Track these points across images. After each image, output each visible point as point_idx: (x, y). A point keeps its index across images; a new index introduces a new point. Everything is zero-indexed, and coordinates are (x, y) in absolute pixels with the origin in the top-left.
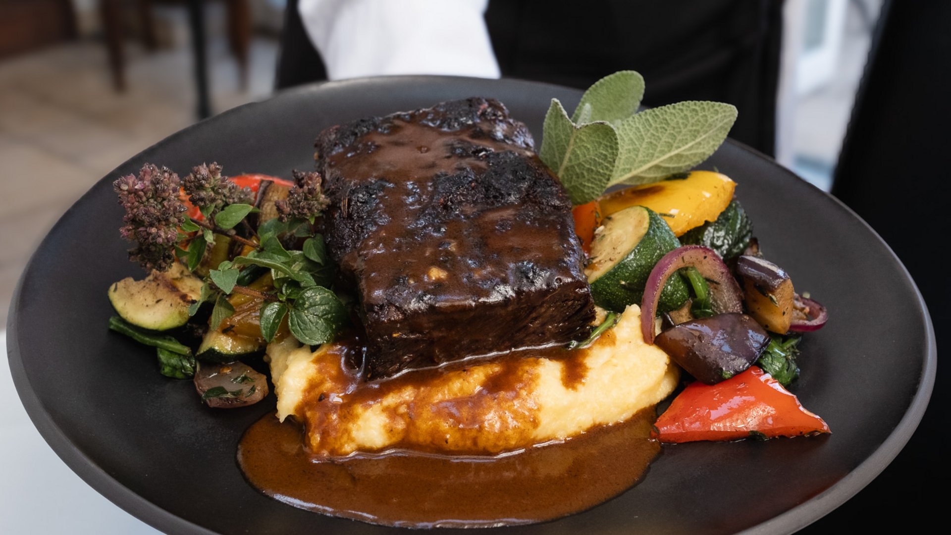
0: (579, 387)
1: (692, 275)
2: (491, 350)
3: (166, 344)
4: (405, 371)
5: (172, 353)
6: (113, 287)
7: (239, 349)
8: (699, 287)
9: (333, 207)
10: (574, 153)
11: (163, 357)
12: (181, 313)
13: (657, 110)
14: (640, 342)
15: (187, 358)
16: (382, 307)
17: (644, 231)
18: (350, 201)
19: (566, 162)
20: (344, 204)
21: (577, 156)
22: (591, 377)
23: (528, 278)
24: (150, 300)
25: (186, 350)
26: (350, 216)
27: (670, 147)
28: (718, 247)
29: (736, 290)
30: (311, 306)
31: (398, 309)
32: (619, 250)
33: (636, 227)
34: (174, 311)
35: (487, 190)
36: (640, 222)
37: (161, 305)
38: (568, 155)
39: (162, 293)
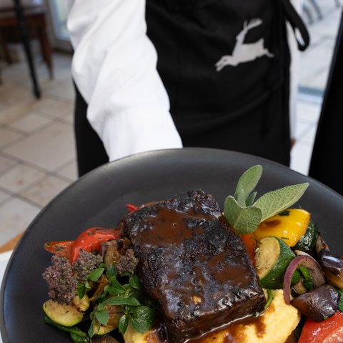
0: (264, 335)
1: (302, 269)
2: (222, 324)
3: (74, 331)
4: (187, 341)
5: (78, 335)
6: (44, 305)
7: (108, 331)
8: (305, 273)
9: (140, 264)
10: (242, 217)
11: (74, 337)
12: (79, 318)
13: (275, 192)
14: (285, 305)
15: (85, 338)
16: (175, 321)
17: (279, 253)
18: (148, 261)
19: (238, 221)
20: (146, 263)
21: (243, 219)
22: (268, 329)
23: (237, 296)
24: (63, 312)
25: (84, 334)
26: (149, 268)
27: (282, 205)
28: (306, 245)
29: (321, 271)
30: (140, 315)
31: (184, 320)
32: (269, 263)
33: (274, 249)
34: (76, 317)
35: (208, 246)
36: (276, 246)
37: (69, 314)
38: (239, 219)
39: (68, 308)
